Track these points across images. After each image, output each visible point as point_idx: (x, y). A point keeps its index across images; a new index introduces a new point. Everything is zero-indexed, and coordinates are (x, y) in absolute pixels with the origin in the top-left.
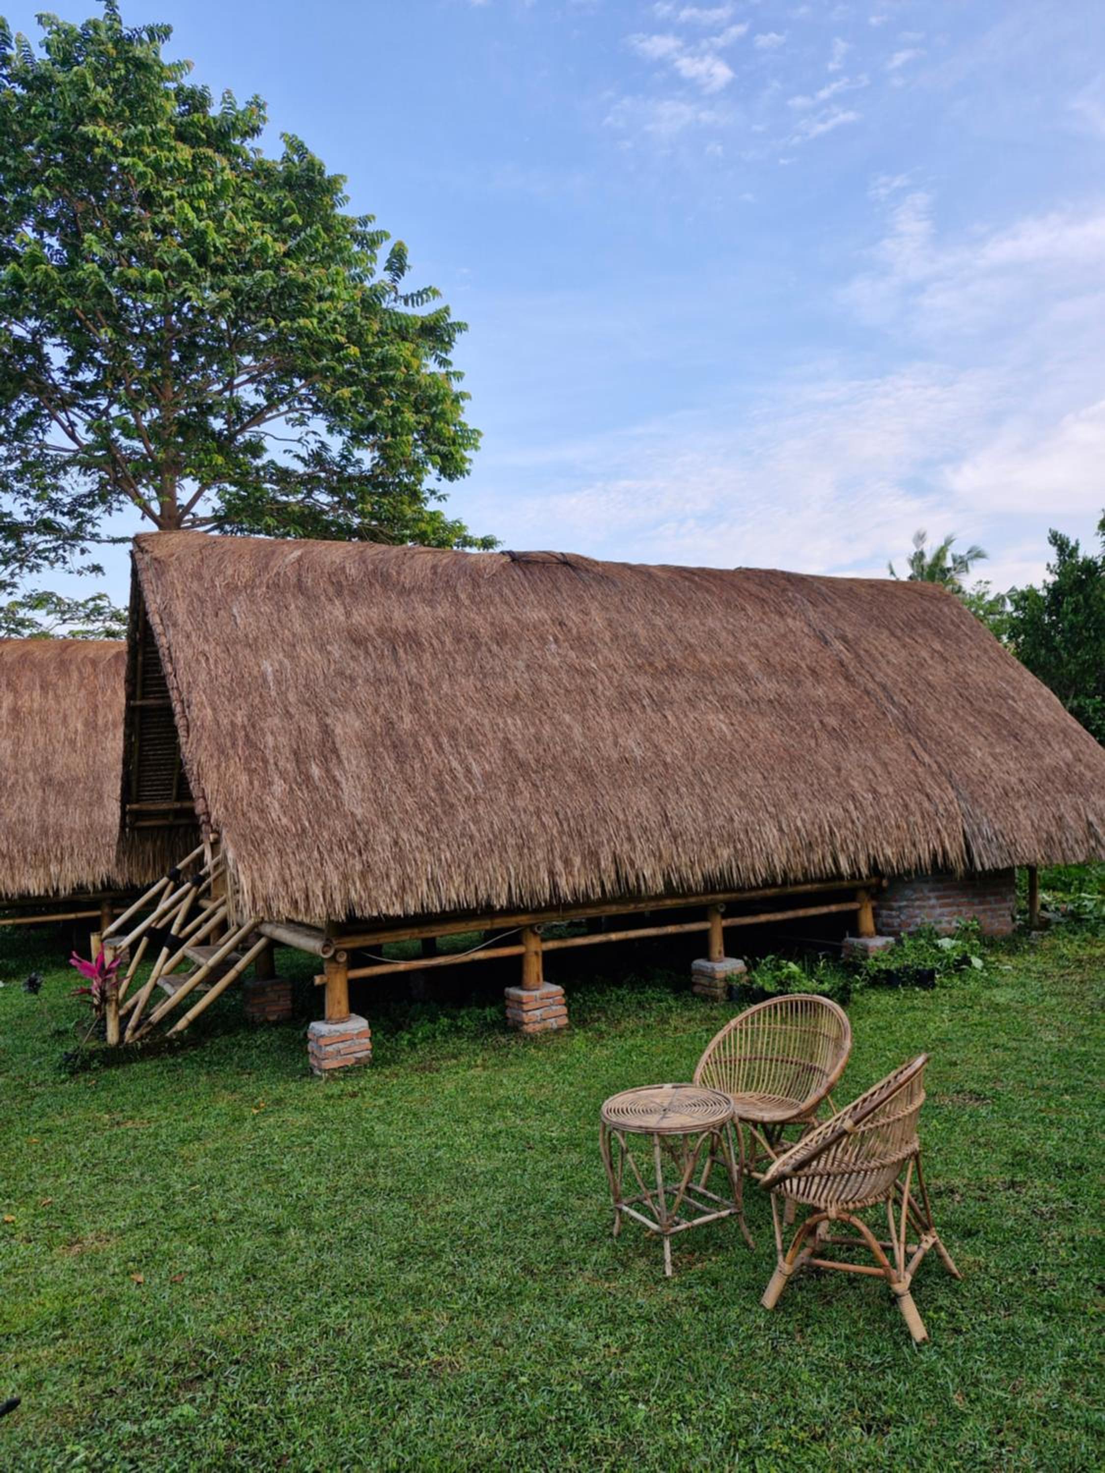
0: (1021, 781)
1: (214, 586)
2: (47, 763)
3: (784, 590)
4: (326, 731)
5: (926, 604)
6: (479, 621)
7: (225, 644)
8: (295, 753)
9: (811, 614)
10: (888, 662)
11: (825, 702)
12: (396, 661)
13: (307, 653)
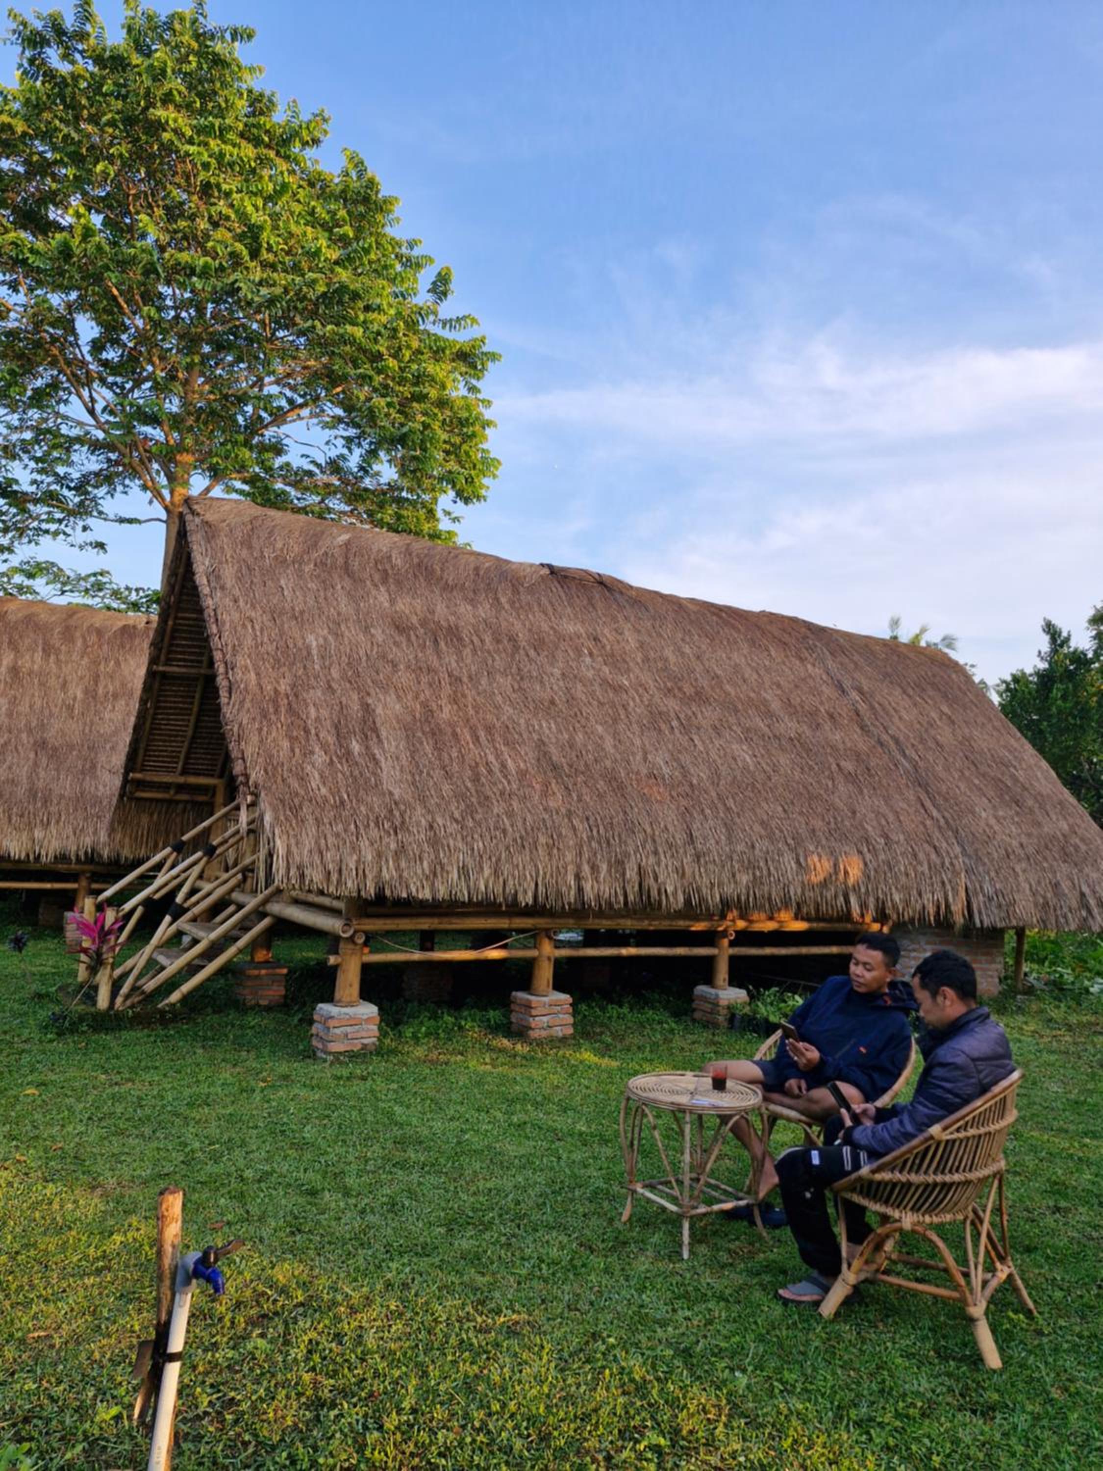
0: (1022, 845)
1: (263, 557)
2: (42, 726)
3: (805, 637)
4: (366, 708)
5: (936, 669)
6: (518, 626)
7: (272, 612)
8: (337, 727)
9: (830, 663)
10: (900, 718)
11: (841, 746)
12: (438, 653)
13: (351, 633)
